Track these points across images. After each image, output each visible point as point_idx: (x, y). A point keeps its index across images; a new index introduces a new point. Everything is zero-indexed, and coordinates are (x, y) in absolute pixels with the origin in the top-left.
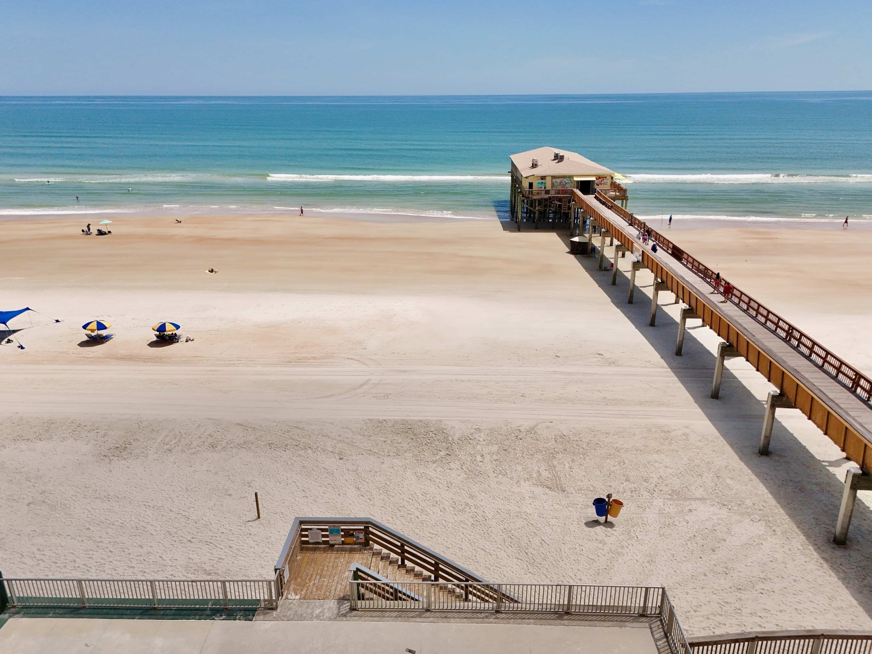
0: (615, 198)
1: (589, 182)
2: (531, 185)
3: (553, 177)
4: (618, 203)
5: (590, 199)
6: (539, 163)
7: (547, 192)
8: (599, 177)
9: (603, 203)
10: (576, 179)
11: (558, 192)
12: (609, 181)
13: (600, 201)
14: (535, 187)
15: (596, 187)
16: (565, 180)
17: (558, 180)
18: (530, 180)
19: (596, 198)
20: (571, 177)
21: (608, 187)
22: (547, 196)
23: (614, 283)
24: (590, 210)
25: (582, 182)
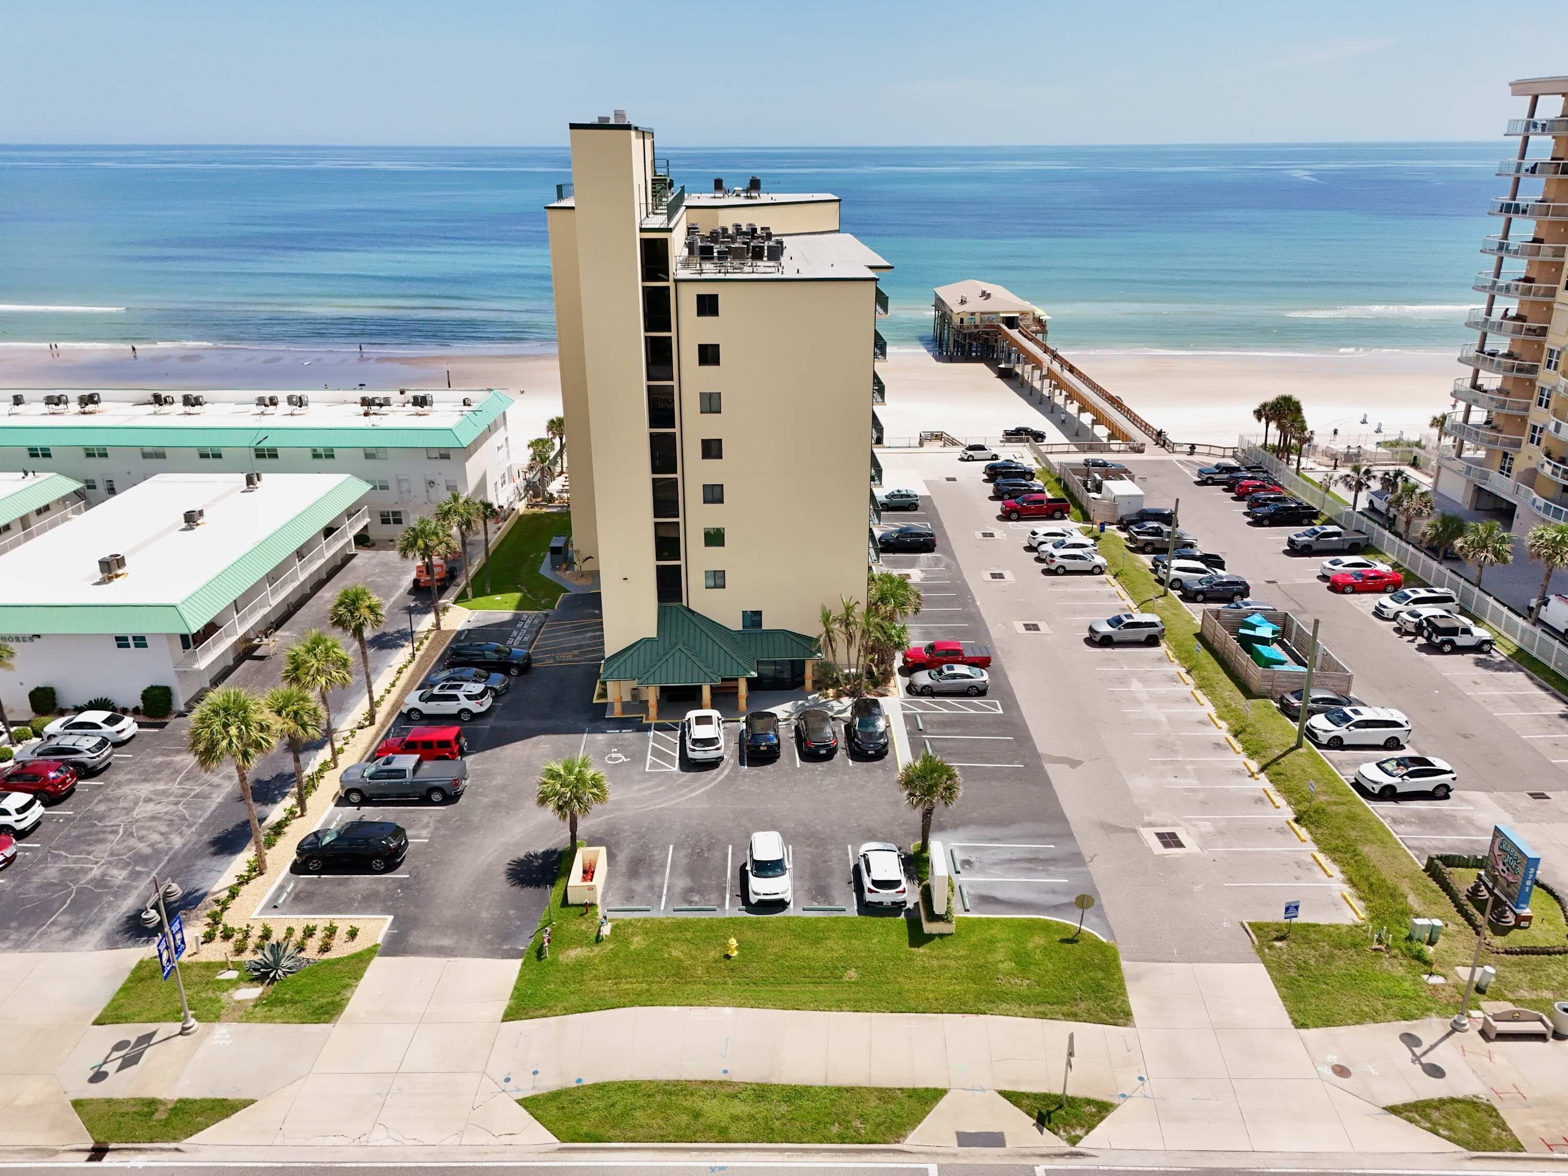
0: (1036, 332)
1: (1013, 318)
2: (962, 320)
3: (982, 313)
4: (1039, 337)
5: (1014, 333)
6: (968, 300)
7: (976, 327)
8: (1022, 313)
9: (1025, 336)
10: (1002, 315)
11: (986, 327)
12: (1031, 317)
13: (1023, 334)
14: (965, 324)
15: (1020, 322)
16: (993, 316)
17: (986, 316)
18: (961, 316)
19: (1020, 332)
20: (997, 313)
21: (1030, 322)
22: (976, 331)
23: (1031, 395)
24: (1014, 342)
25: (1008, 318)
